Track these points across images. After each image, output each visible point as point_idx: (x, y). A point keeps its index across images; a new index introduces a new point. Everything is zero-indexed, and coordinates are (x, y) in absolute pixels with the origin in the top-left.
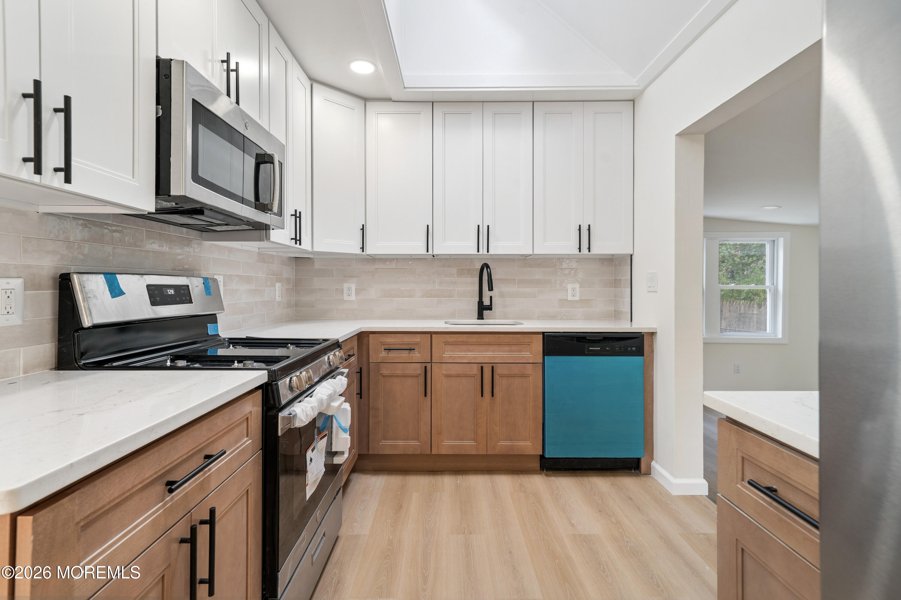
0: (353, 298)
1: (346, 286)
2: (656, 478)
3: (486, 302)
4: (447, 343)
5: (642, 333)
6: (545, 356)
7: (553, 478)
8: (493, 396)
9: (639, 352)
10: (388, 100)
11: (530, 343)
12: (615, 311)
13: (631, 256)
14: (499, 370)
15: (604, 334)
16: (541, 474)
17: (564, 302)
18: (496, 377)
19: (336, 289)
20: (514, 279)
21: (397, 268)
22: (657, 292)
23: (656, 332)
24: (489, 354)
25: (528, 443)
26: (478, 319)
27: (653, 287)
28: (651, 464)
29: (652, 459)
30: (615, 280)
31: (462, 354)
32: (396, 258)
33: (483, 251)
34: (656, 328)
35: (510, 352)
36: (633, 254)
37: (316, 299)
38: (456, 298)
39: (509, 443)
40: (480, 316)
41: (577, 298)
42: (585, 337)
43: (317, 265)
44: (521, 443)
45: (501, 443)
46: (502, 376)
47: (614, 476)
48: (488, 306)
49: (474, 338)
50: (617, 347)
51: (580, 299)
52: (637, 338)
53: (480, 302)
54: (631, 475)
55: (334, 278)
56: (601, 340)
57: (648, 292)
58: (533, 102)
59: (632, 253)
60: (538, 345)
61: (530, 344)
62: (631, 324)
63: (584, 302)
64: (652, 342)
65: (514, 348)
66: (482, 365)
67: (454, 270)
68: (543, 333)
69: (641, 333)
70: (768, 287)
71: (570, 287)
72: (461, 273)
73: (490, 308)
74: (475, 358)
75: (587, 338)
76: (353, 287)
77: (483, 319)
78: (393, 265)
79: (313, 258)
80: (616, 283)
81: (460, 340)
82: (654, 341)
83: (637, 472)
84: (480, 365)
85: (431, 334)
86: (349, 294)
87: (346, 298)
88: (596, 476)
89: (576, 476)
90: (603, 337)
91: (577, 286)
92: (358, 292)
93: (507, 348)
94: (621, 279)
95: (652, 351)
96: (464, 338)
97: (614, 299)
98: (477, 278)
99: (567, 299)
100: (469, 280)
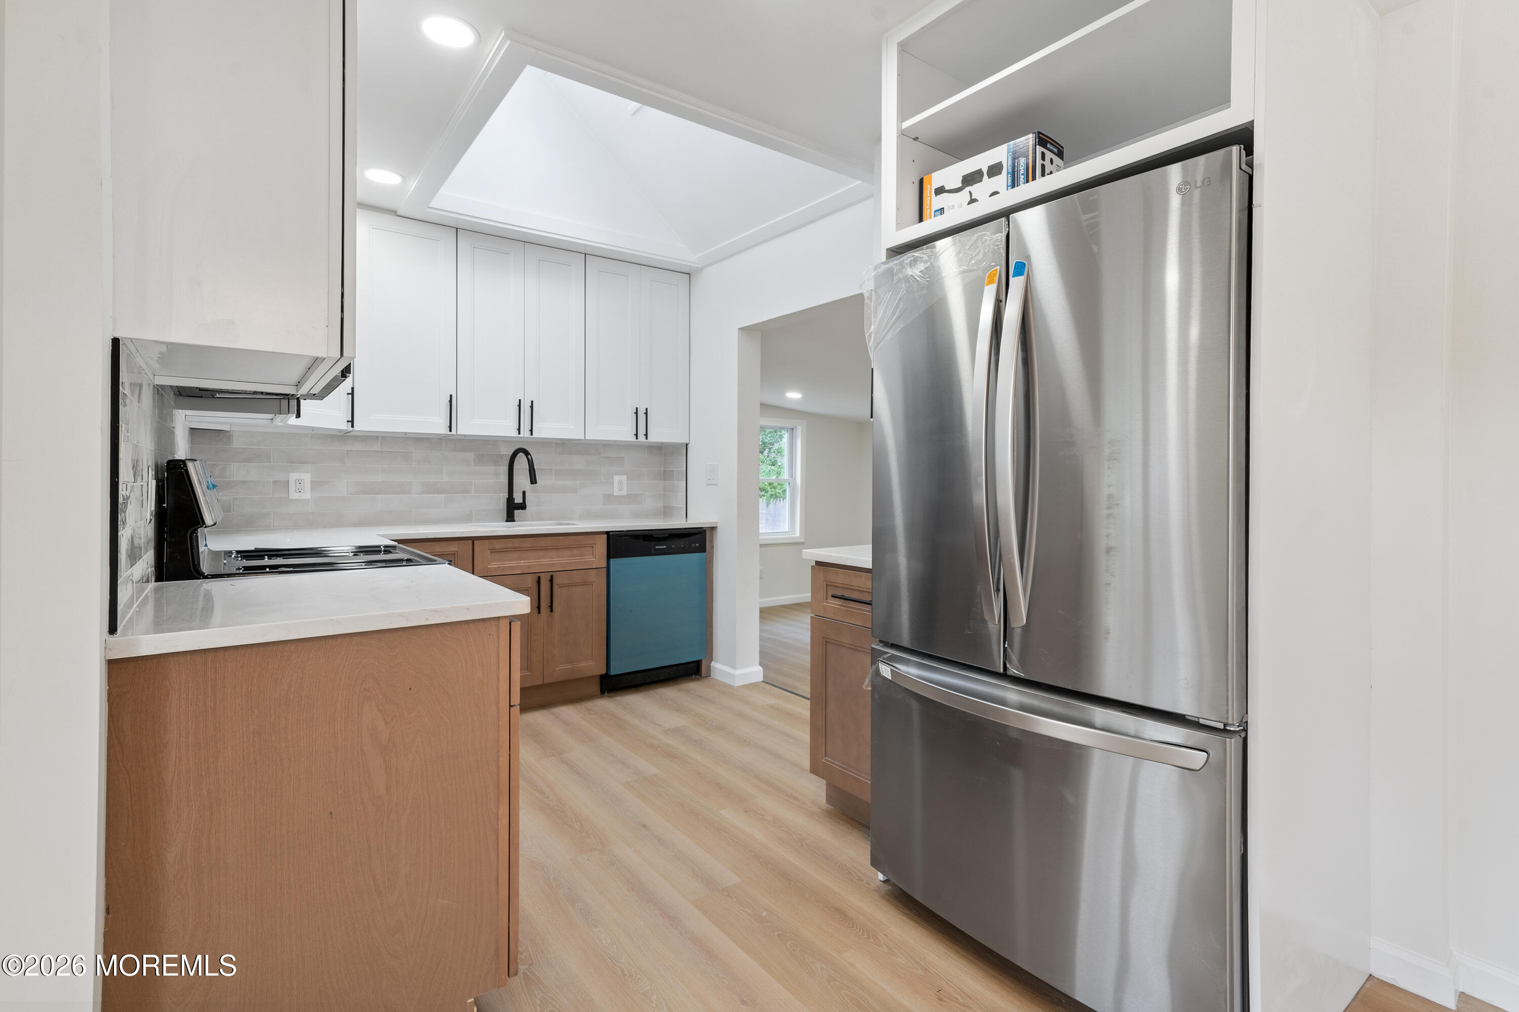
0: (307, 495)
1: (293, 476)
2: (716, 678)
3: (518, 499)
4: (494, 551)
5: (704, 529)
6: (610, 558)
7: (618, 698)
8: (552, 611)
9: (702, 549)
10: (394, 213)
11: (594, 545)
12: (665, 507)
13: (687, 445)
14: (557, 581)
15: (669, 531)
16: (603, 697)
17: (609, 498)
18: (555, 588)
19: (275, 482)
20: (551, 469)
21: (382, 452)
22: (717, 485)
23: (716, 527)
24: (546, 561)
25: (591, 663)
26: (507, 521)
27: (713, 479)
28: (711, 665)
29: (711, 660)
30: (664, 471)
31: (513, 563)
32: (381, 437)
33: (525, 433)
34: (717, 523)
35: (571, 557)
36: (689, 443)
37: (234, 498)
38: (473, 494)
39: (569, 666)
40: (510, 518)
41: (624, 493)
42: (652, 535)
43: (237, 443)
44: (583, 664)
45: (560, 667)
46: (561, 586)
47: (678, 684)
48: (521, 503)
49: (528, 543)
50: (682, 544)
51: (627, 495)
52: (702, 533)
53: (510, 499)
54: (693, 680)
55: (270, 464)
56: (667, 537)
57: (707, 485)
58: (585, 255)
59: (687, 442)
60: (601, 546)
61: (593, 547)
62: (686, 520)
63: (631, 498)
64: (713, 537)
65: (575, 551)
66: (539, 574)
67: (470, 456)
68: (607, 533)
69: (702, 528)
70: (785, 480)
71: (616, 479)
72: (481, 459)
73: (523, 506)
74: (528, 567)
75: (654, 536)
76: (307, 477)
77: (514, 521)
78: (377, 447)
79: (229, 432)
80: (666, 475)
81: (510, 545)
82: (714, 536)
83: (698, 677)
84: (535, 577)
85: (473, 540)
86: (300, 490)
87: (294, 495)
88: (661, 687)
89: (640, 691)
90: (669, 534)
91: (624, 478)
92: (315, 485)
93: (567, 553)
94: (673, 471)
95: (713, 547)
96: (516, 543)
97: (663, 493)
98: (505, 467)
99: (613, 494)
100: (491, 469)
